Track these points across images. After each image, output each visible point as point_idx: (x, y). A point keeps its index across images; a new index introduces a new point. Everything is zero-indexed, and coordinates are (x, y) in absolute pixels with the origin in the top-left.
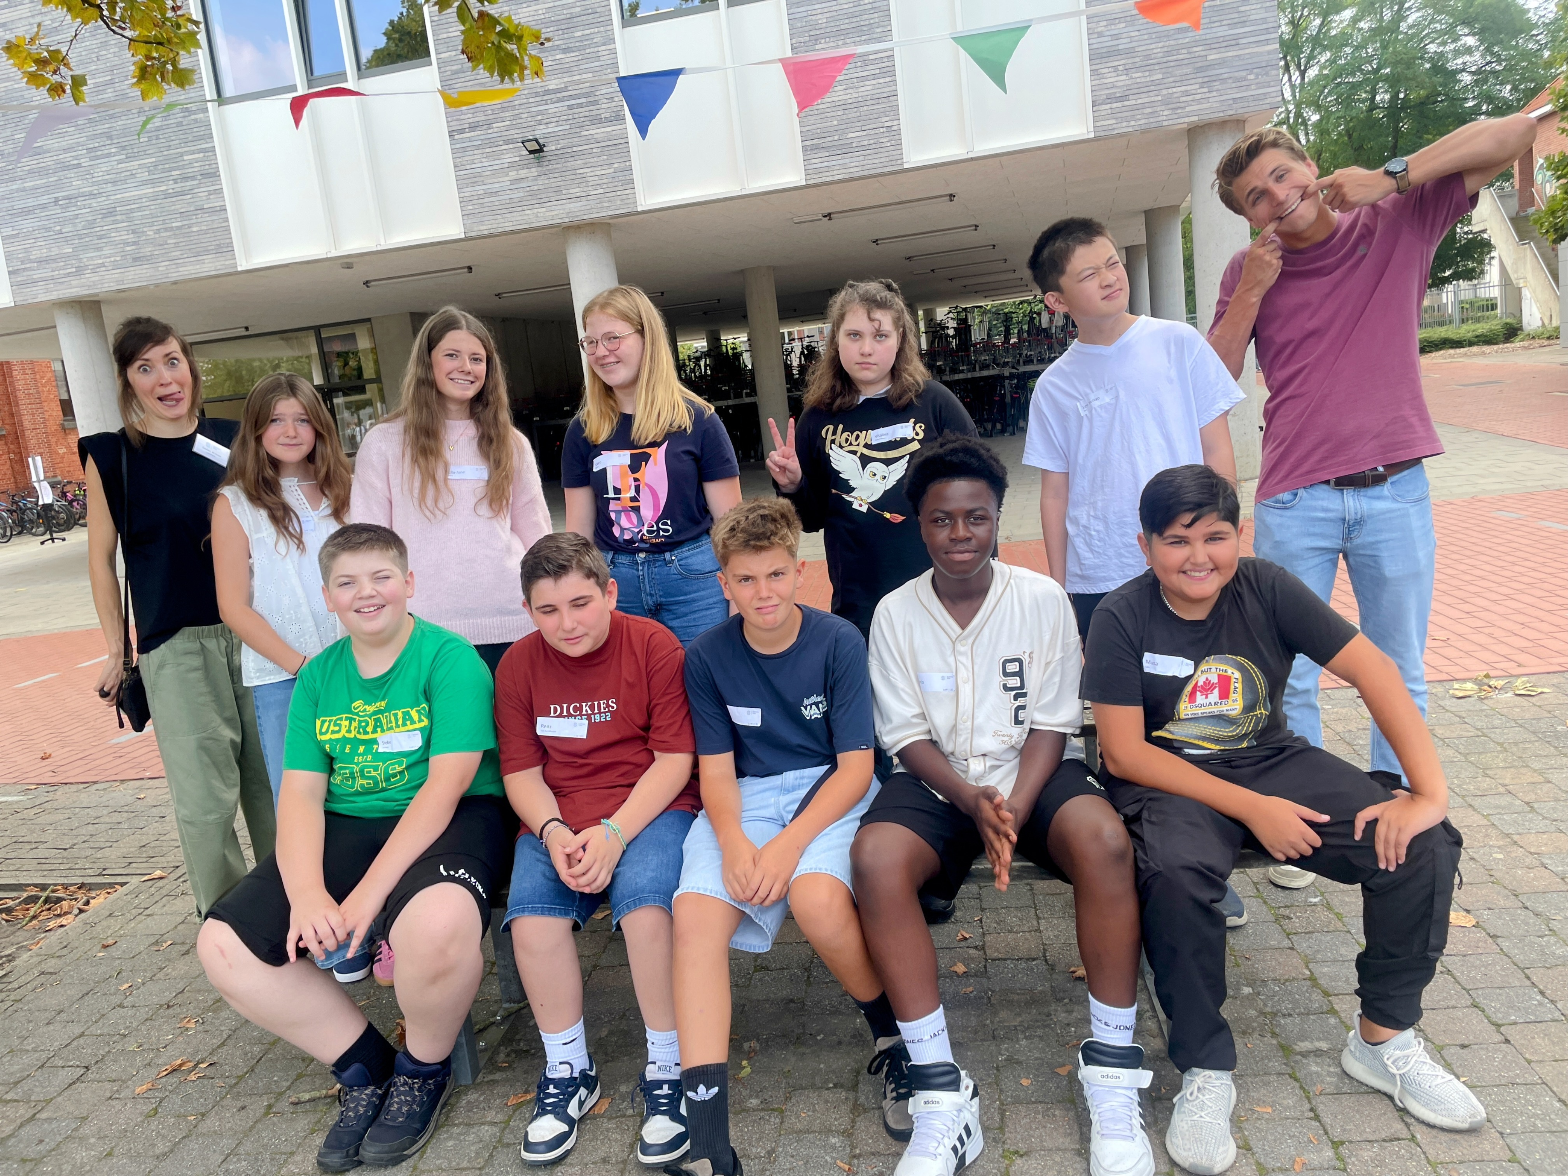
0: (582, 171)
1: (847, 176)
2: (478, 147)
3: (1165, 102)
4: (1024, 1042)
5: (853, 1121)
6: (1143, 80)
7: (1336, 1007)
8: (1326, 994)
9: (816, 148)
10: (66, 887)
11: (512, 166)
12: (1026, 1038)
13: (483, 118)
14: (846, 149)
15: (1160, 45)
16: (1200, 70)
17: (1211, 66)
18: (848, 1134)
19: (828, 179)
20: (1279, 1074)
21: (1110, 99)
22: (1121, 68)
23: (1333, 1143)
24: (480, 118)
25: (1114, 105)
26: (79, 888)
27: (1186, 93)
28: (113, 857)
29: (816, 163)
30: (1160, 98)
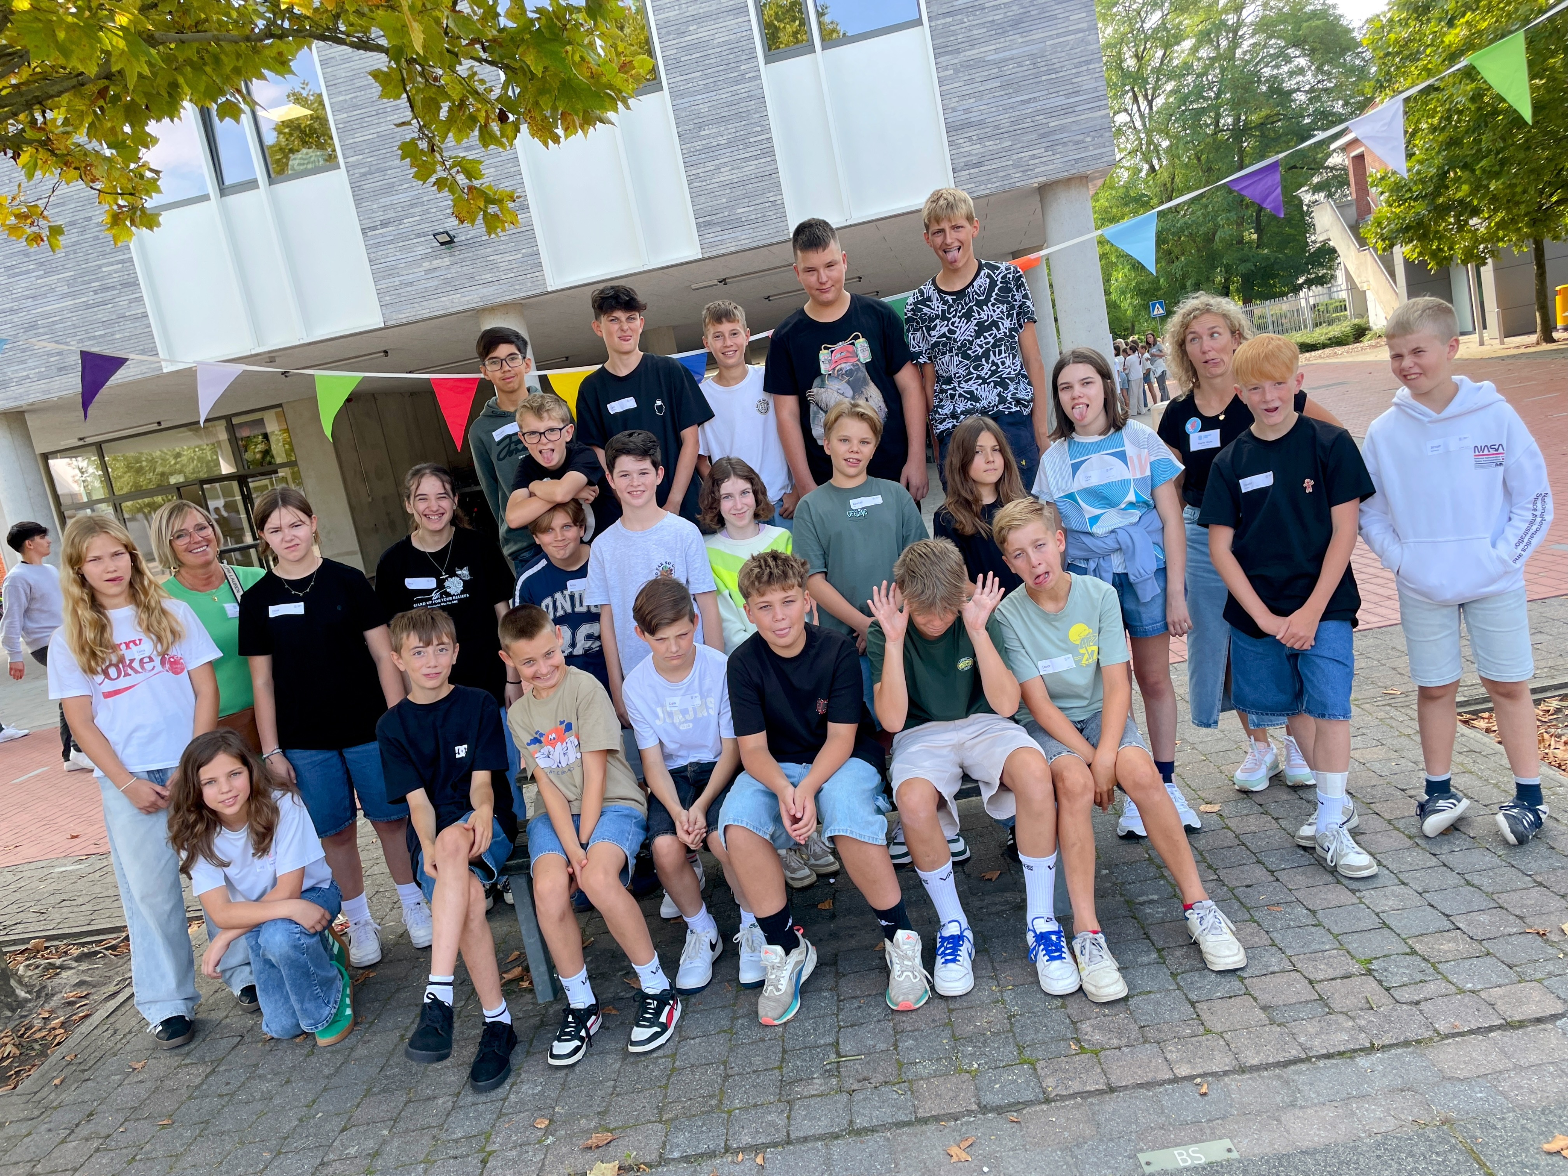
0: (492, 258)
1: (739, 248)
2: (391, 242)
3: (1015, 166)
6: (995, 147)
9: (709, 224)
11: (425, 257)
13: (394, 215)
14: (736, 224)
15: (1007, 116)
16: (1043, 135)
17: (1053, 132)
19: (722, 252)
21: (968, 166)
22: (974, 138)
24: (391, 214)
25: (972, 171)
27: (1033, 157)
29: (710, 237)
30: (1011, 162)
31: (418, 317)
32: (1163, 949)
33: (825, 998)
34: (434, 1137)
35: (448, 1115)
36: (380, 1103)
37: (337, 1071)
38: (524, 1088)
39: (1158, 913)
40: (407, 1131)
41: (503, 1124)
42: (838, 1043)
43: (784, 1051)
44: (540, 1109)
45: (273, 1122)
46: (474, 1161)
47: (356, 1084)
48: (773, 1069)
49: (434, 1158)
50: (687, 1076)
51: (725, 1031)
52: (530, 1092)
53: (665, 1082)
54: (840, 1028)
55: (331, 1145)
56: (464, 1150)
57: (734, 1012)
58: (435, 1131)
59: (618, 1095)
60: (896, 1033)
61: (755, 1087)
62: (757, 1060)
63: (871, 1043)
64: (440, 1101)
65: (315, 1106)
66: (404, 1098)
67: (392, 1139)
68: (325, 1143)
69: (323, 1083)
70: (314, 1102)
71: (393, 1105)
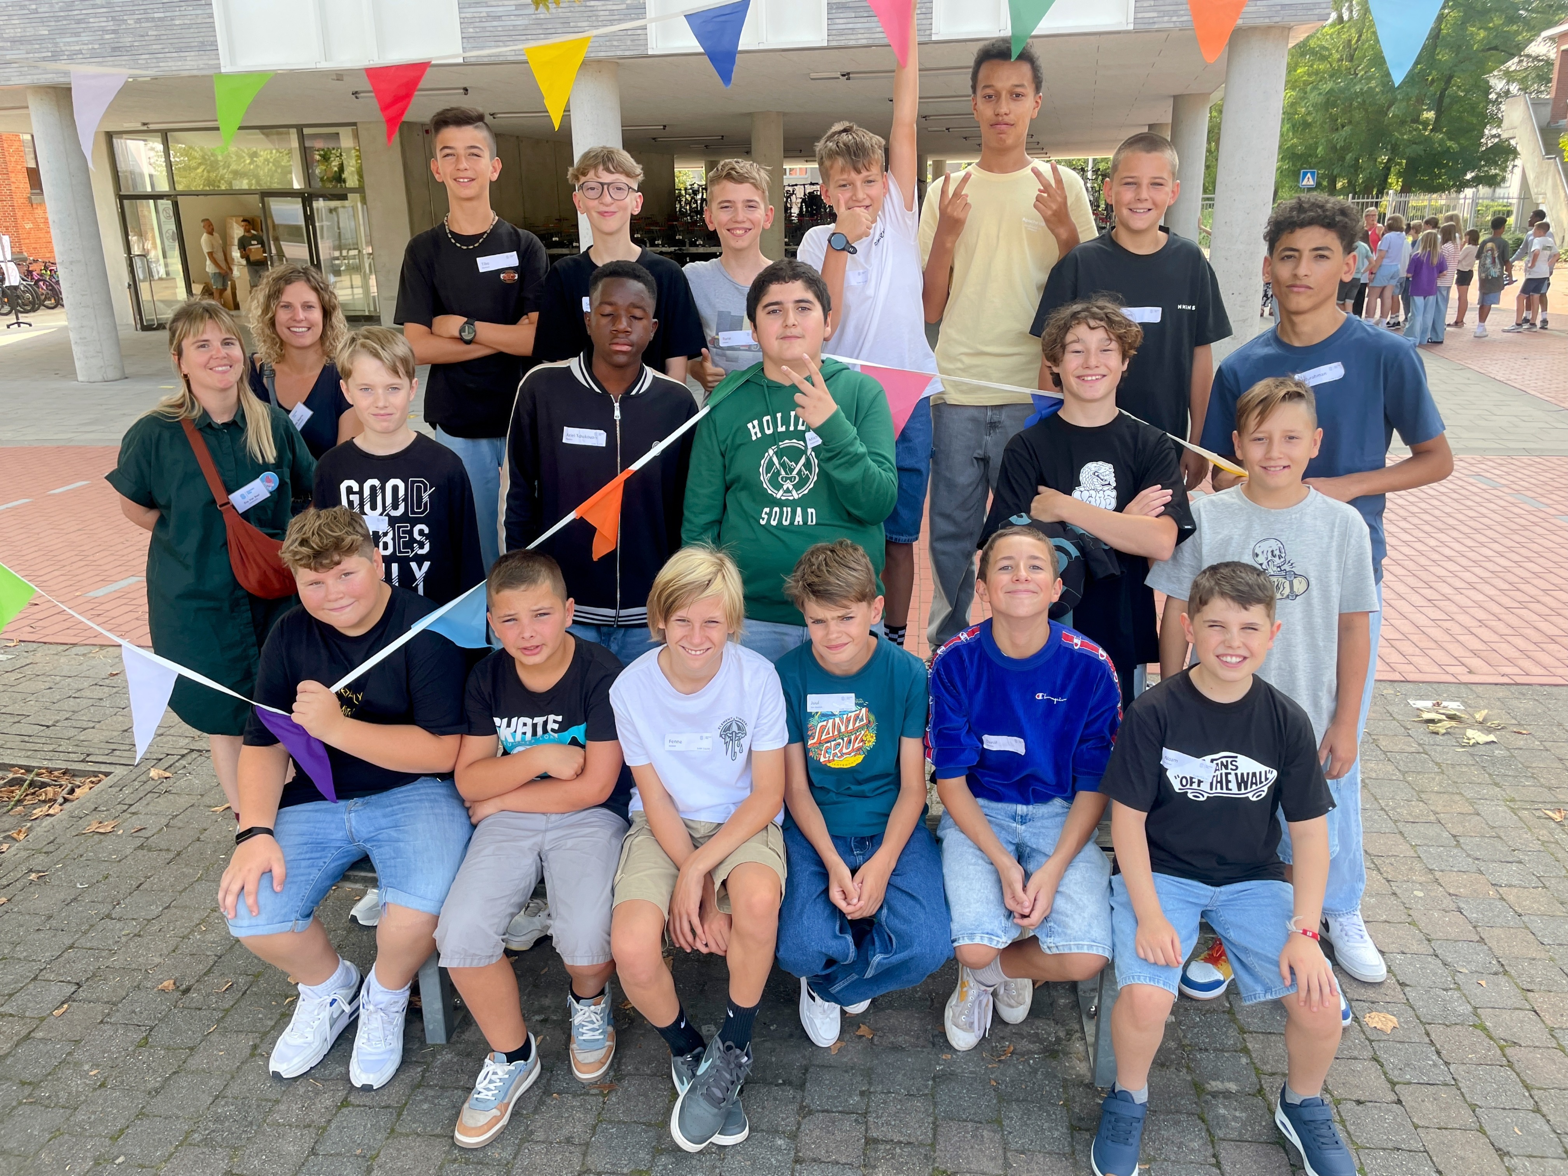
5: (799, 1124)
7: (1250, 1046)
8: (1242, 1031)
10: (50, 771)
18: (793, 1136)
19: (852, 43)
20: (1190, 1114)
26: (64, 773)
28: (96, 741)
29: (840, 23)
31: (501, 59)
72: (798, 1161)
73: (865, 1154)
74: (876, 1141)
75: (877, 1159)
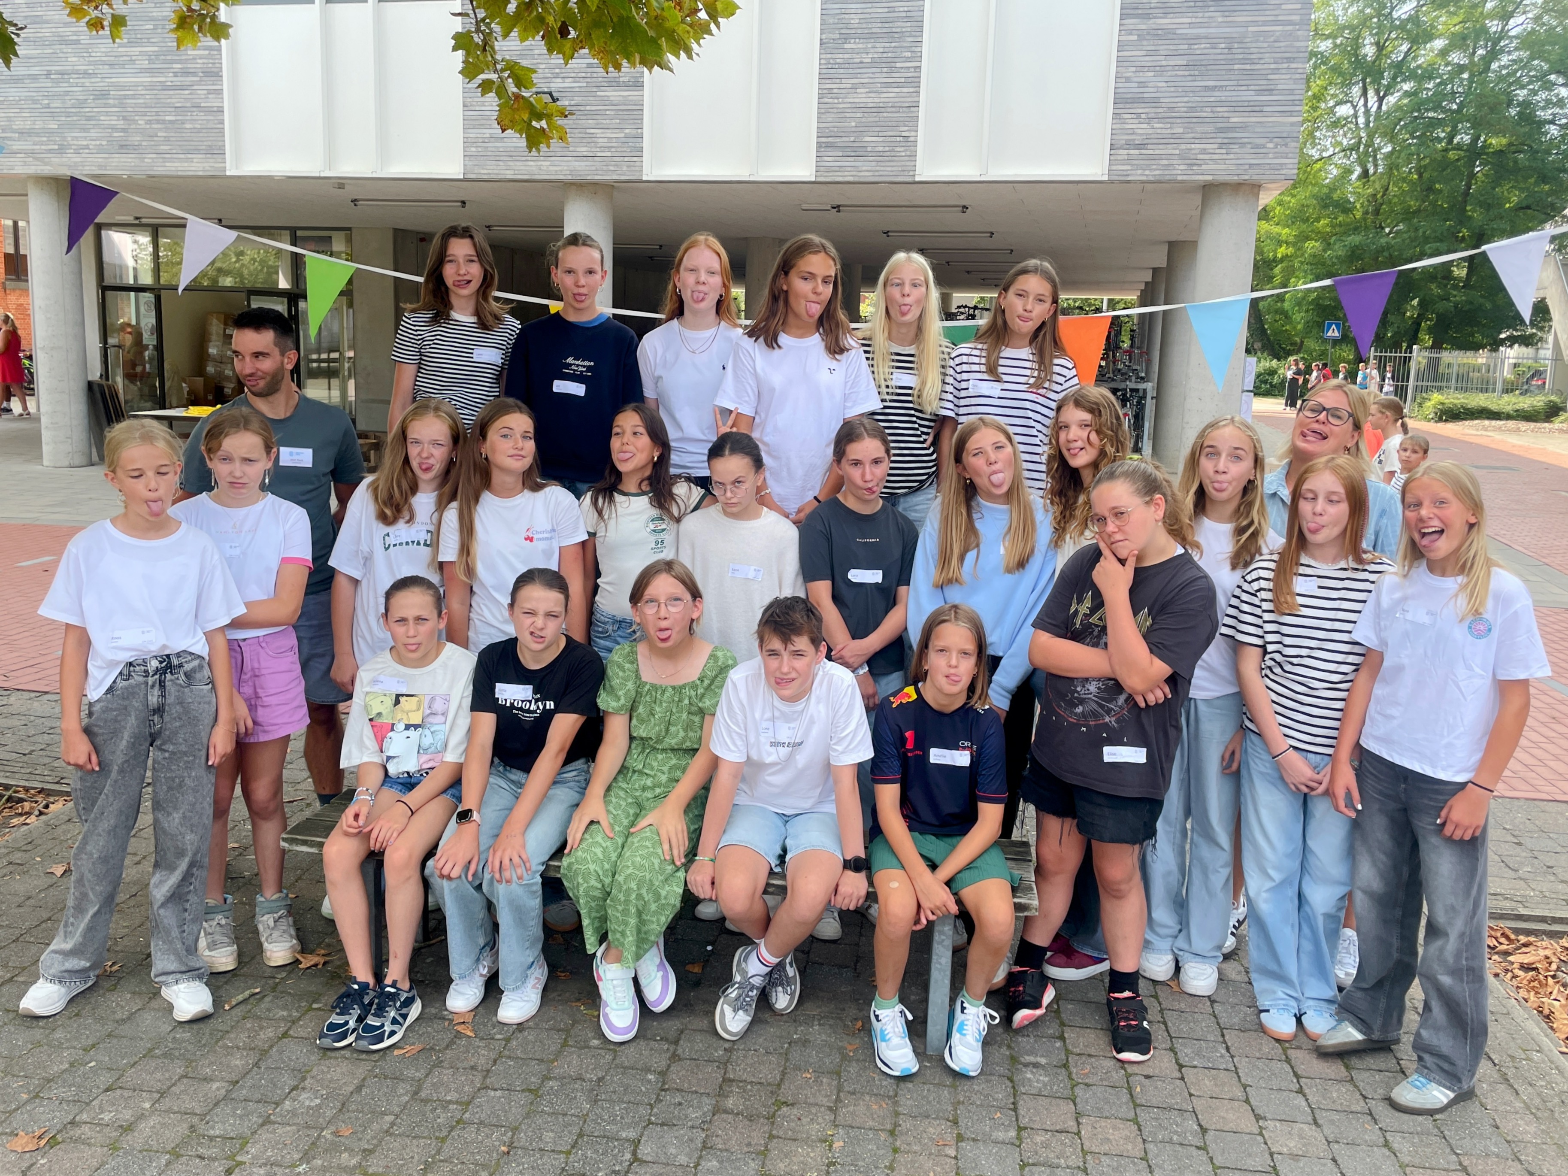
0: (593, 131)
1: (857, 179)
4: (816, 1028)
5: (669, 1066)
6: (1164, 131)
7: (1066, 1035)
9: (831, 146)
10: (27, 790)
12: (820, 1025)
14: (863, 153)
16: (1221, 130)
17: (1233, 128)
18: (663, 1074)
19: (839, 179)
20: (1000, 1076)
21: (1129, 145)
22: (1144, 116)
23: (1019, 1127)
25: (1132, 152)
26: (40, 792)
27: (1204, 151)
29: (829, 161)
31: (500, 177)
32: (1026, 1128)
33: (649, 1081)
34: (192, 1126)
35: (216, 1104)
36: (156, 1068)
37: (130, 1017)
38: (304, 1095)
39: (1038, 1081)
40: (169, 1111)
41: (264, 1135)
42: (639, 1141)
43: (581, 1135)
44: (308, 1127)
45: (45, 1057)
46: (219, 1167)
47: (142, 1039)
48: (561, 1152)
49: (182, 1152)
50: (470, 1134)
51: (530, 1091)
52: (307, 1103)
53: (446, 1133)
54: (650, 1123)
55: (88, 1104)
56: (214, 1152)
57: (549, 1070)
58: (195, 1120)
59: (391, 1135)
60: (704, 1147)
61: (533, 1168)
62: (548, 1136)
63: (674, 1151)
64: (215, 1085)
65: (92, 1053)
66: (180, 1071)
67: (150, 1116)
68: (84, 1098)
69: (109, 1027)
70: (93, 1046)
71: (167, 1076)
72: (663, 1090)
73: (721, 1087)
74: (732, 1081)
75: (732, 1092)
